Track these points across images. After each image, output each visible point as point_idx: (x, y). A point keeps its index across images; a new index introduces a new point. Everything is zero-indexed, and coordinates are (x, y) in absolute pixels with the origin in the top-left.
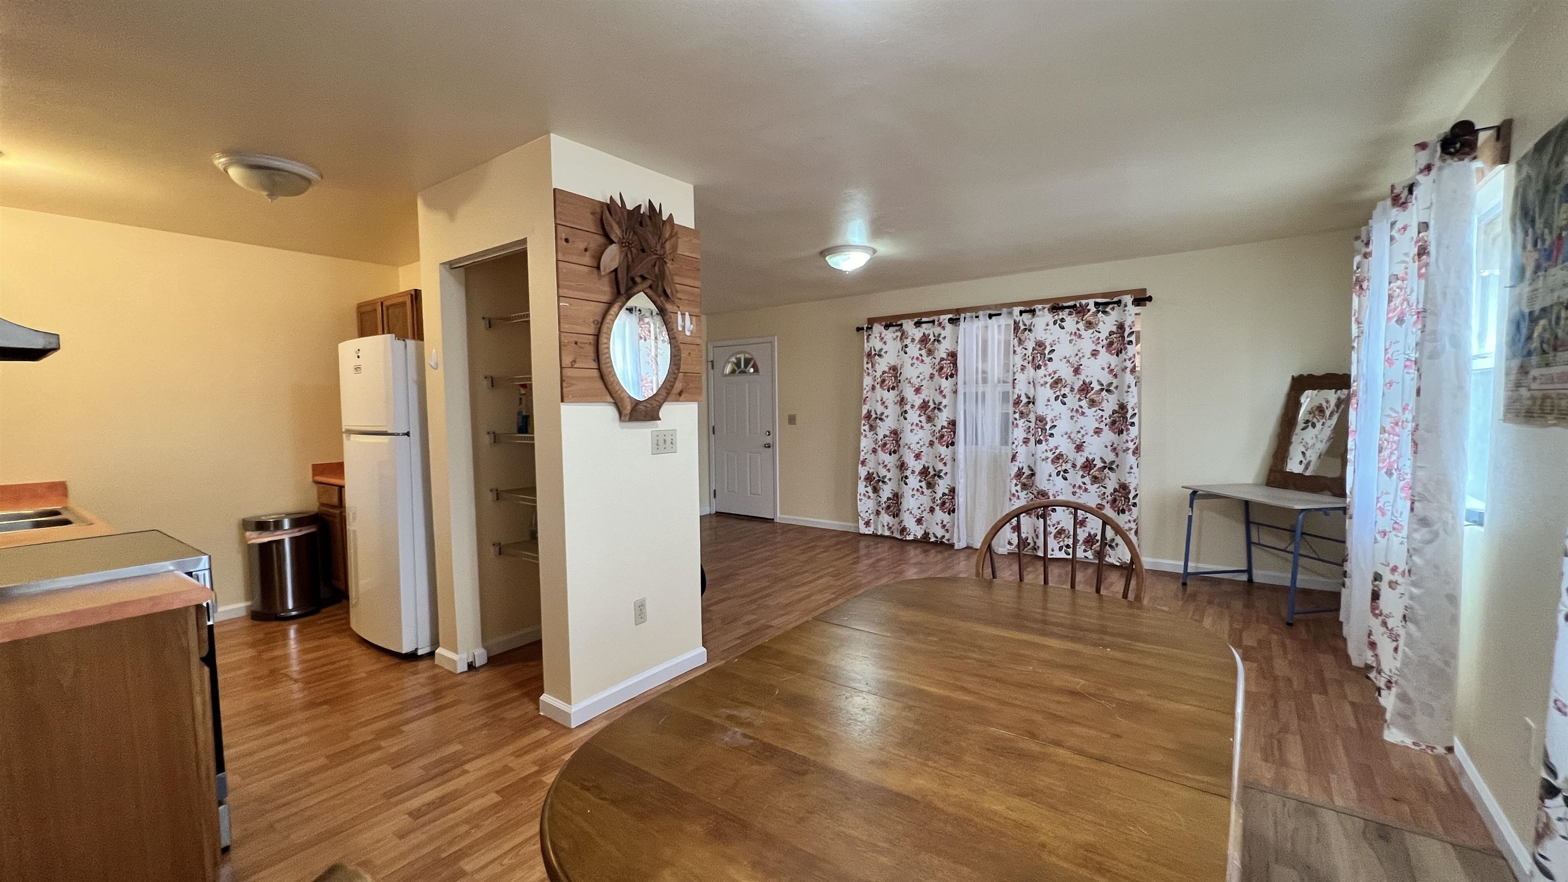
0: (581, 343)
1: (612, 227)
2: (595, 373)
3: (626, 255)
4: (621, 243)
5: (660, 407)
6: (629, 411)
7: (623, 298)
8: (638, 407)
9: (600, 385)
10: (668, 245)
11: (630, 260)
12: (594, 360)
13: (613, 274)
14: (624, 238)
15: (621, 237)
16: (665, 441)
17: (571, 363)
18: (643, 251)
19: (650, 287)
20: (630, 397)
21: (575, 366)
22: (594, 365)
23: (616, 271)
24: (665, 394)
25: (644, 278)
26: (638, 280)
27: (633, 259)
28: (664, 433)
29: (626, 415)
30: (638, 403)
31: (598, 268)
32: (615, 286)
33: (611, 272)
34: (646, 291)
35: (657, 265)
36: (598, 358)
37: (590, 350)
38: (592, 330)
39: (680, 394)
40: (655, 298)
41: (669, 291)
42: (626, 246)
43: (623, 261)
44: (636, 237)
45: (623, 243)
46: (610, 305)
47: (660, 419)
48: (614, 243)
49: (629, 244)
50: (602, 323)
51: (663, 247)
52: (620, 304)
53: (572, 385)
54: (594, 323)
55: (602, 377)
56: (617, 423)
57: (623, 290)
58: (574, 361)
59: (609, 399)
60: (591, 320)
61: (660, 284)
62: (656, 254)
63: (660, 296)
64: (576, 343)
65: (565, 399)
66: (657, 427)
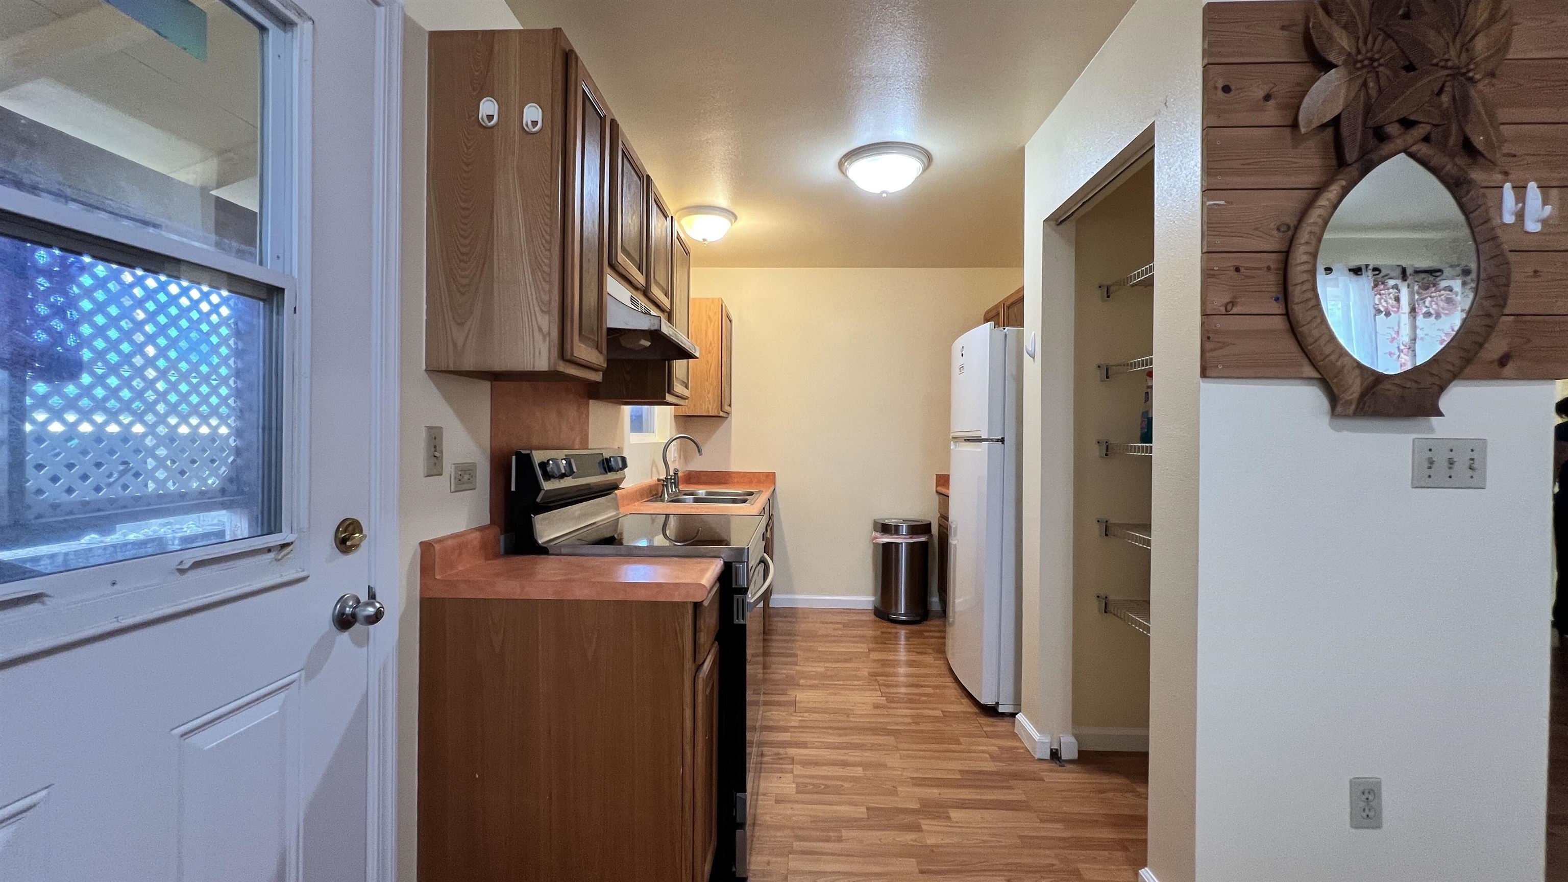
0: (1247, 268)
1: (1330, 38)
2: (1279, 323)
3: (1365, 84)
4: (1351, 62)
5: (1442, 389)
6: (1356, 395)
7: (1353, 171)
8: (1380, 387)
9: (1288, 345)
10: (1480, 44)
11: (1373, 92)
12: (1277, 299)
13: (1330, 131)
14: (1359, 52)
15: (1354, 51)
16: (1451, 462)
17: (1226, 306)
18: (1410, 68)
19: (1426, 139)
20: (1360, 366)
21: (1235, 311)
22: (1278, 308)
23: (1336, 122)
24: (1457, 362)
25: (1407, 124)
26: (1393, 129)
27: (1380, 91)
28: (1452, 446)
29: (1348, 403)
30: (1379, 378)
31: (1295, 125)
32: (1333, 155)
33: (1324, 126)
34: (1413, 149)
35: (1448, 89)
36: (1285, 294)
37: (1271, 281)
38: (1273, 243)
39: (1503, 361)
40: (1438, 159)
41: (1479, 141)
42: (1364, 67)
43: (1357, 96)
44: (1391, 43)
45: (1356, 62)
46: (1318, 190)
47: (1440, 414)
48: (1334, 66)
49: (1372, 60)
50: (1297, 228)
51: (1466, 47)
52: (1344, 183)
53: (1224, 345)
54: (1278, 229)
55: (1293, 329)
56: (1324, 420)
57: (1351, 155)
58: (1233, 303)
59: (1308, 371)
60: (1272, 226)
61: (1454, 128)
62: (1445, 68)
63: (1452, 156)
64: (1237, 269)
65: (1208, 373)
66: (1431, 430)
